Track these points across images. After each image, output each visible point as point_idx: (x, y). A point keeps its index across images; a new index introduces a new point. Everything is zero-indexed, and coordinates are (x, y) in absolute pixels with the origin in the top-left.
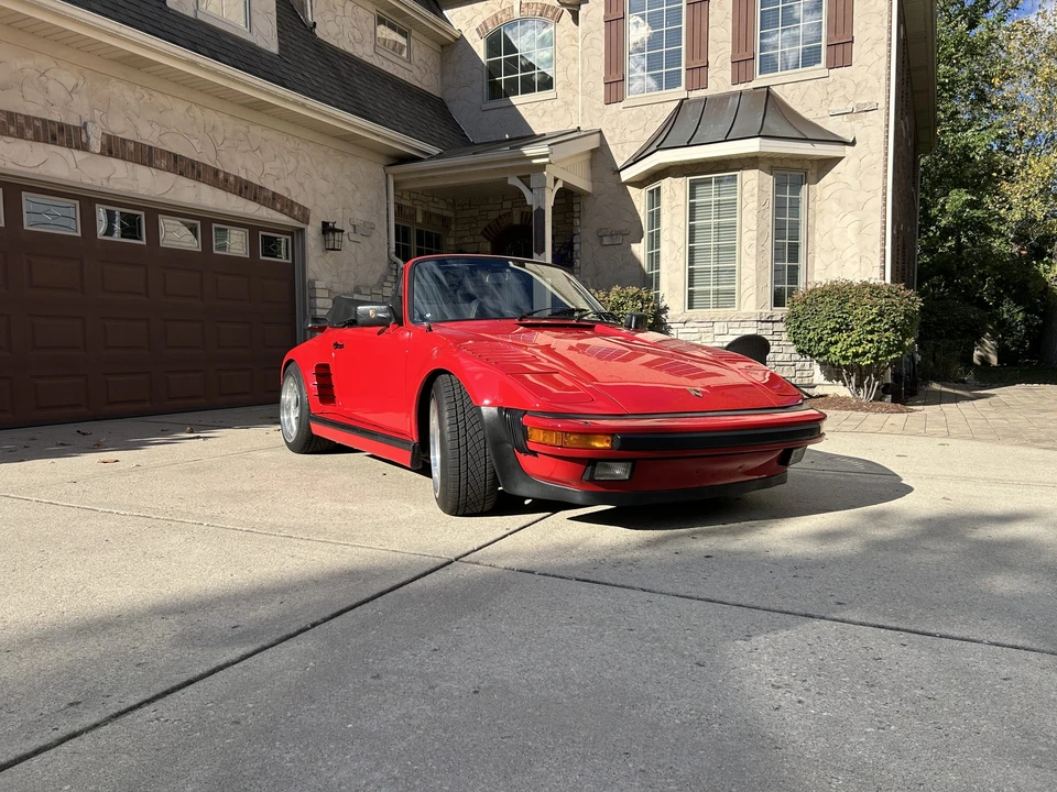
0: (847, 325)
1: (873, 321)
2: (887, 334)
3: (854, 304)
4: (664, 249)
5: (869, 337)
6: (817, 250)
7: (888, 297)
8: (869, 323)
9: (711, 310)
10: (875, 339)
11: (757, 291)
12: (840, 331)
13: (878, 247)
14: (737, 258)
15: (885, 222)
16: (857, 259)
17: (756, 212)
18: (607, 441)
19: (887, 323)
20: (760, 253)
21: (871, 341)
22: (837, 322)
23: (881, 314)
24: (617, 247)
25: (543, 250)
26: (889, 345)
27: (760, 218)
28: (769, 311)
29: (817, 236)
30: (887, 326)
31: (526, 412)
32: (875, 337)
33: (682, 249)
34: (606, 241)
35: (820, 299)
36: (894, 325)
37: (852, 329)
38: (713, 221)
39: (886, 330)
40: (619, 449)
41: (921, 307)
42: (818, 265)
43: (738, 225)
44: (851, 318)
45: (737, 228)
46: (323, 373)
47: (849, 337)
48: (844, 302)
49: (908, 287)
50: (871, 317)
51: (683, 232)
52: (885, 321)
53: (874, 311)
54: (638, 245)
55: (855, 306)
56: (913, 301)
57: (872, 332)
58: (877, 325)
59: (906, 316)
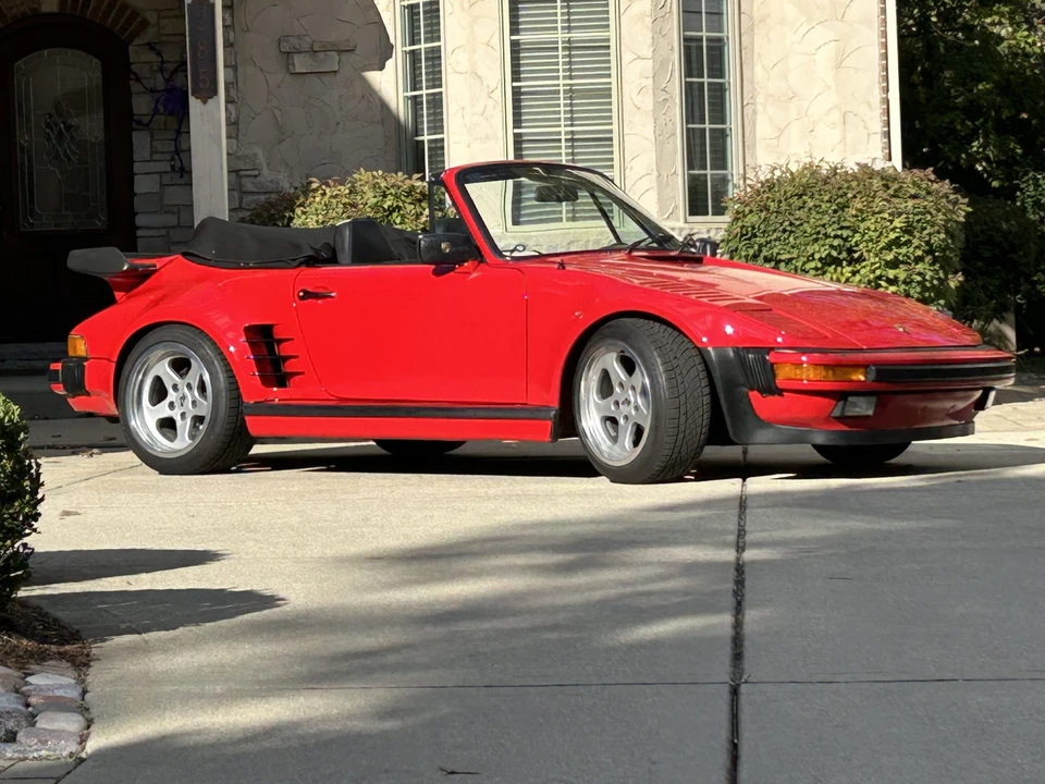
0: (850, 251)
1: (896, 243)
2: (920, 267)
3: (861, 211)
4: (454, 88)
5: (891, 273)
6: (760, 99)
7: (914, 197)
8: (888, 247)
9: (565, 224)
10: (902, 276)
11: (659, 183)
12: (837, 262)
13: (877, 95)
14: (615, 114)
15: (885, 46)
16: (836, 116)
17: (649, 21)
18: (862, 373)
19: (916, 247)
20: (660, 104)
21: (893, 282)
22: (832, 246)
23: (908, 230)
24: (326, 78)
25: (215, 92)
26: (925, 289)
27: (658, 33)
28: (681, 224)
29: (758, 70)
30: (919, 253)
31: (772, 349)
32: (901, 273)
33: (498, 94)
34: (301, 64)
35: (796, 202)
36: (930, 252)
37: (861, 259)
38: (561, 36)
39: (919, 260)
40: (873, 381)
41: (968, 215)
42: (763, 129)
43: (612, 44)
44: (857, 237)
45: (613, 50)
46: (262, 338)
47: (854, 273)
48: (843, 207)
49: (941, 175)
50: (892, 236)
51: (498, 55)
52: (916, 242)
53: (898, 223)
54: (379, 72)
55: (861, 216)
56: (955, 203)
57: (894, 264)
58: (904, 250)
59: (947, 232)
